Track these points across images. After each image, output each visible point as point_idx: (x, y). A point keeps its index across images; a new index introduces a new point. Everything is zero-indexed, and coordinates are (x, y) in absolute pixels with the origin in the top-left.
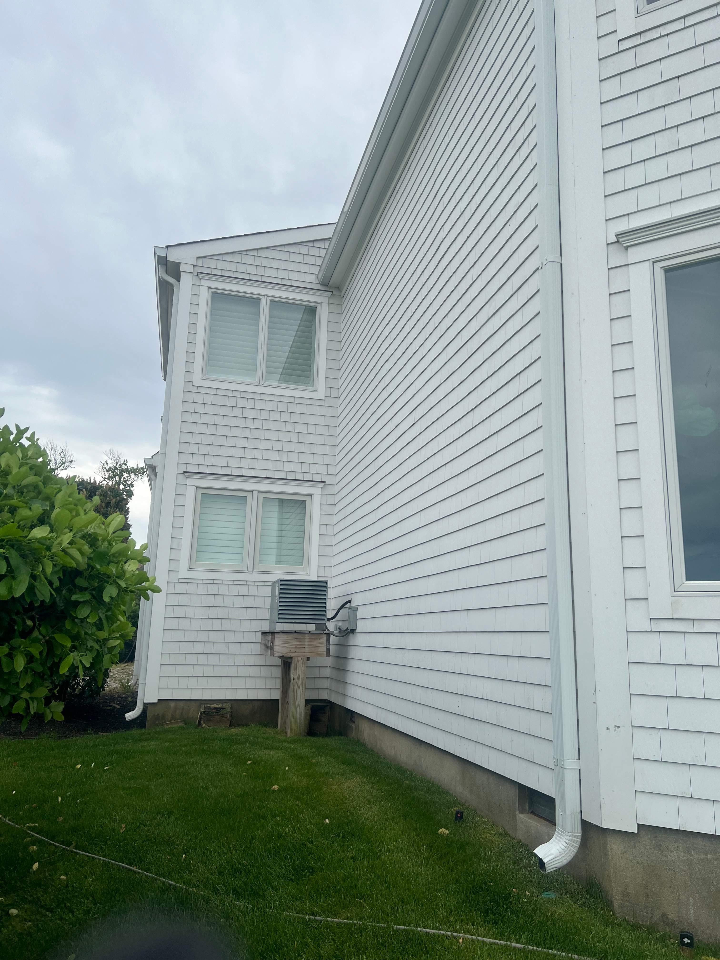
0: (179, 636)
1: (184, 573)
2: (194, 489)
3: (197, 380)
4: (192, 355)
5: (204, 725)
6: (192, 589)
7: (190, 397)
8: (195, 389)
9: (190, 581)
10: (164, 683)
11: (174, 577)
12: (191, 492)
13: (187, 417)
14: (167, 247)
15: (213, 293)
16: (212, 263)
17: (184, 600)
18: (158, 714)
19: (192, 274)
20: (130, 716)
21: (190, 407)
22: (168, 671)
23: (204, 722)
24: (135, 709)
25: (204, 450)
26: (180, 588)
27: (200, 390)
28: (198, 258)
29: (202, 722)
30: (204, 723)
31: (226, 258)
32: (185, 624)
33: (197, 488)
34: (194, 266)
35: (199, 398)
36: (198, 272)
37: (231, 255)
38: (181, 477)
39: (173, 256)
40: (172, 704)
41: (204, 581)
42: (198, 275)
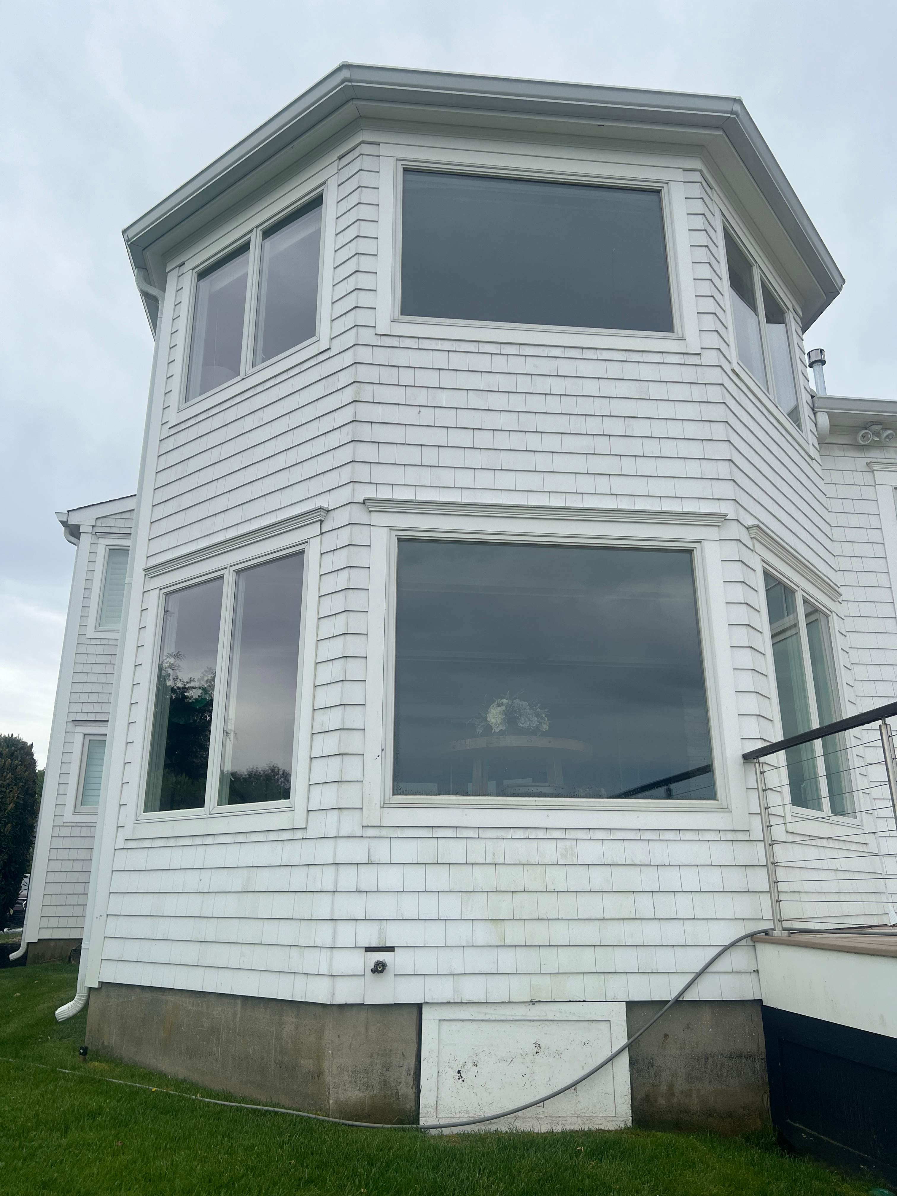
0: (62, 877)
1: (69, 816)
2: (82, 736)
3: (90, 632)
4: (87, 609)
5: (73, 962)
6: (76, 831)
7: (83, 649)
8: (88, 641)
9: (74, 824)
10: (45, 923)
11: (59, 821)
12: (78, 739)
13: (79, 668)
14: (68, 511)
15: (110, 549)
16: (111, 522)
17: (68, 843)
18: (38, 953)
19: (91, 534)
20: (13, 956)
21: (83, 659)
22: (50, 911)
23: (73, 958)
24: (19, 949)
25: (93, 698)
26: (65, 832)
27: (93, 642)
28: (97, 519)
29: (71, 959)
30: (73, 960)
31: (124, 516)
32: (68, 866)
33: (85, 735)
34: (93, 526)
35: (91, 650)
36: (96, 533)
37: (129, 513)
38: (70, 725)
39: (73, 520)
40: (52, 944)
41: (87, 824)
42: (96, 535)
